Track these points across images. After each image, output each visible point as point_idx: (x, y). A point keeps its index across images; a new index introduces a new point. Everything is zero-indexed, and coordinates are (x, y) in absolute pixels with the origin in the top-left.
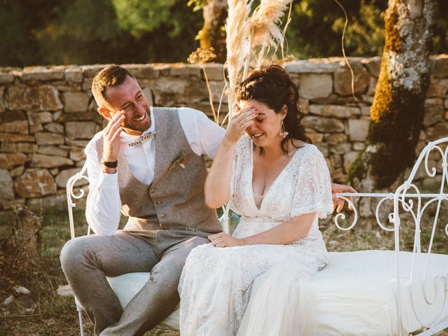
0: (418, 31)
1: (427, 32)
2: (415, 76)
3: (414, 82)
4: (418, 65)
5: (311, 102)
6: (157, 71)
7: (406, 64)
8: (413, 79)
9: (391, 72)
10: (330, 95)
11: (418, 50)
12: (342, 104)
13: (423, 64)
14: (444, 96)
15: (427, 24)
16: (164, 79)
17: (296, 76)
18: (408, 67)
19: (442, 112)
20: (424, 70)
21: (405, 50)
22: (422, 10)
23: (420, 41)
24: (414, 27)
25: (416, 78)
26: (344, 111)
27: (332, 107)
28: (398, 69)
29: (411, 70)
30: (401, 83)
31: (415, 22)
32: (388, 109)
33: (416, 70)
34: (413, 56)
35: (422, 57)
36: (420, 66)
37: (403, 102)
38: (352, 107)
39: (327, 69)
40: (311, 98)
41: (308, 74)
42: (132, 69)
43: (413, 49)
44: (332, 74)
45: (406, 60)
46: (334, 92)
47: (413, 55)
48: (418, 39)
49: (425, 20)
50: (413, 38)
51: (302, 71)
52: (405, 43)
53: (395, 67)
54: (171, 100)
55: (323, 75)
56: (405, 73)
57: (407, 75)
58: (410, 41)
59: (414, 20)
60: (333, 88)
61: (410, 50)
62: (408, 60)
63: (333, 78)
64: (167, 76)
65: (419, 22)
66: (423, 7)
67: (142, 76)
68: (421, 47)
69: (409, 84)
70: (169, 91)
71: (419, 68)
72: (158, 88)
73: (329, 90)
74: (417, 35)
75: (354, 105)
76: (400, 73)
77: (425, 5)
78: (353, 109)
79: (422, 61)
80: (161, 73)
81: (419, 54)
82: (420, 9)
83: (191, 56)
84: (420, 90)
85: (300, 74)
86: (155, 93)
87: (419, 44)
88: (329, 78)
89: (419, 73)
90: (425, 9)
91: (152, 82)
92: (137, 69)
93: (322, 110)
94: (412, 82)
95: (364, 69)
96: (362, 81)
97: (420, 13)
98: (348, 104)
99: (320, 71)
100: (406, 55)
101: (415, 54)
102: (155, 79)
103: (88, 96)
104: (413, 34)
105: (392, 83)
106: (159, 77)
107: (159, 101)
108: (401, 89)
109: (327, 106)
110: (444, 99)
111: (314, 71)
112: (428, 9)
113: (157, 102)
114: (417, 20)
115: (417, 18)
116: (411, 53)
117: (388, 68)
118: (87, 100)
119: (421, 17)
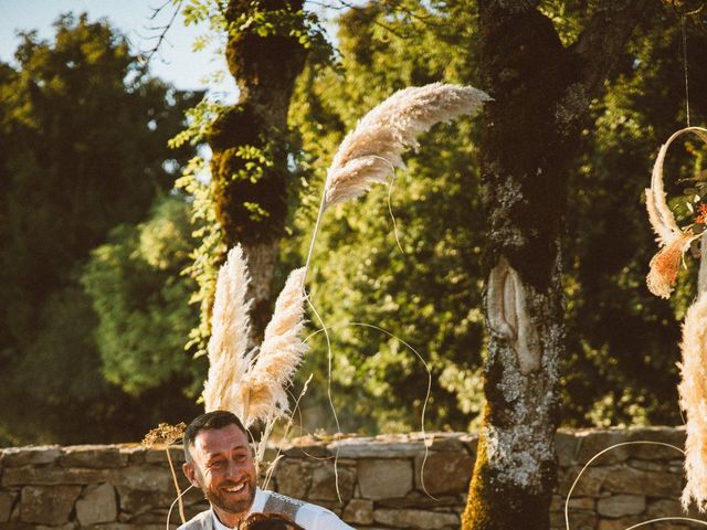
0: (534, 393)
1: (550, 394)
2: (532, 466)
3: (530, 474)
4: (536, 447)
5: (377, 505)
6: (124, 455)
7: (517, 445)
8: (529, 471)
9: (493, 458)
10: (409, 493)
11: (535, 423)
12: (428, 508)
13: (544, 446)
14: (597, 495)
15: (550, 382)
16: (135, 469)
17: (354, 462)
18: (520, 451)
19: (594, 520)
20: (545, 456)
21: (515, 424)
22: (540, 360)
23: (538, 410)
24: (528, 387)
25: (533, 468)
26: (432, 520)
27: (412, 513)
28: (503, 454)
29: (525, 455)
30: (510, 476)
31: (530, 378)
32: (489, 518)
33: (532, 455)
34: (527, 433)
35: (542, 435)
36: (540, 449)
37: (513, 507)
38: (445, 512)
39: (403, 450)
40: (377, 498)
41: (372, 459)
42: (84, 452)
43: (527, 421)
44: (411, 460)
45: (515, 439)
46: (414, 488)
47: (528, 431)
48: (535, 407)
49: (547, 376)
50: (526, 403)
51: (362, 455)
52: (515, 411)
53: (498, 450)
54: (146, 502)
55: (398, 461)
56: (515, 461)
57: (519, 464)
58: (521, 409)
59: (528, 375)
60: (414, 483)
61: (522, 423)
62: (520, 439)
63: (413, 466)
64: (140, 465)
65: (536, 378)
66: (542, 354)
67: (100, 464)
68: (541, 418)
69: (522, 478)
70: (144, 489)
71: (538, 453)
72: (125, 483)
73: (407, 486)
74: (533, 400)
75: (448, 509)
76: (507, 461)
77: (545, 352)
78: (446, 516)
79: (544, 441)
80: (131, 458)
81: (538, 429)
82: (537, 357)
83: (147, 436)
84: (541, 488)
85: (359, 459)
86: (120, 491)
87: (537, 414)
88: (406, 466)
89: (538, 460)
90: (545, 358)
91: (116, 473)
92: (91, 452)
93: (395, 518)
94: (527, 475)
95: (465, 452)
96: (460, 470)
97: (537, 364)
98: (438, 509)
99: (392, 454)
100: (516, 430)
101: (531, 430)
102: (121, 468)
103: (12, 497)
104: (527, 398)
105: (495, 477)
106: (128, 466)
107: (126, 504)
108: (510, 486)
109: (403, 512)
110: (596, 500)
111: (382, 455)
112: (551, 357)
113: (123, 506)
114: (533, 375)
115: (532, 371)
116: (525, 428)
117: (488, 451)
118: (9, 504)
119: (539, 370)
